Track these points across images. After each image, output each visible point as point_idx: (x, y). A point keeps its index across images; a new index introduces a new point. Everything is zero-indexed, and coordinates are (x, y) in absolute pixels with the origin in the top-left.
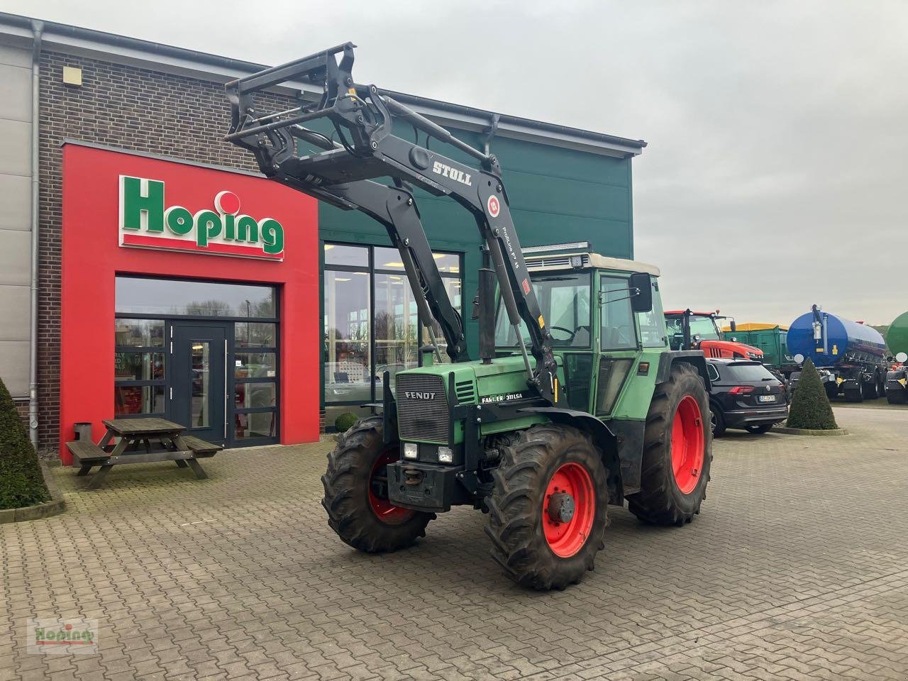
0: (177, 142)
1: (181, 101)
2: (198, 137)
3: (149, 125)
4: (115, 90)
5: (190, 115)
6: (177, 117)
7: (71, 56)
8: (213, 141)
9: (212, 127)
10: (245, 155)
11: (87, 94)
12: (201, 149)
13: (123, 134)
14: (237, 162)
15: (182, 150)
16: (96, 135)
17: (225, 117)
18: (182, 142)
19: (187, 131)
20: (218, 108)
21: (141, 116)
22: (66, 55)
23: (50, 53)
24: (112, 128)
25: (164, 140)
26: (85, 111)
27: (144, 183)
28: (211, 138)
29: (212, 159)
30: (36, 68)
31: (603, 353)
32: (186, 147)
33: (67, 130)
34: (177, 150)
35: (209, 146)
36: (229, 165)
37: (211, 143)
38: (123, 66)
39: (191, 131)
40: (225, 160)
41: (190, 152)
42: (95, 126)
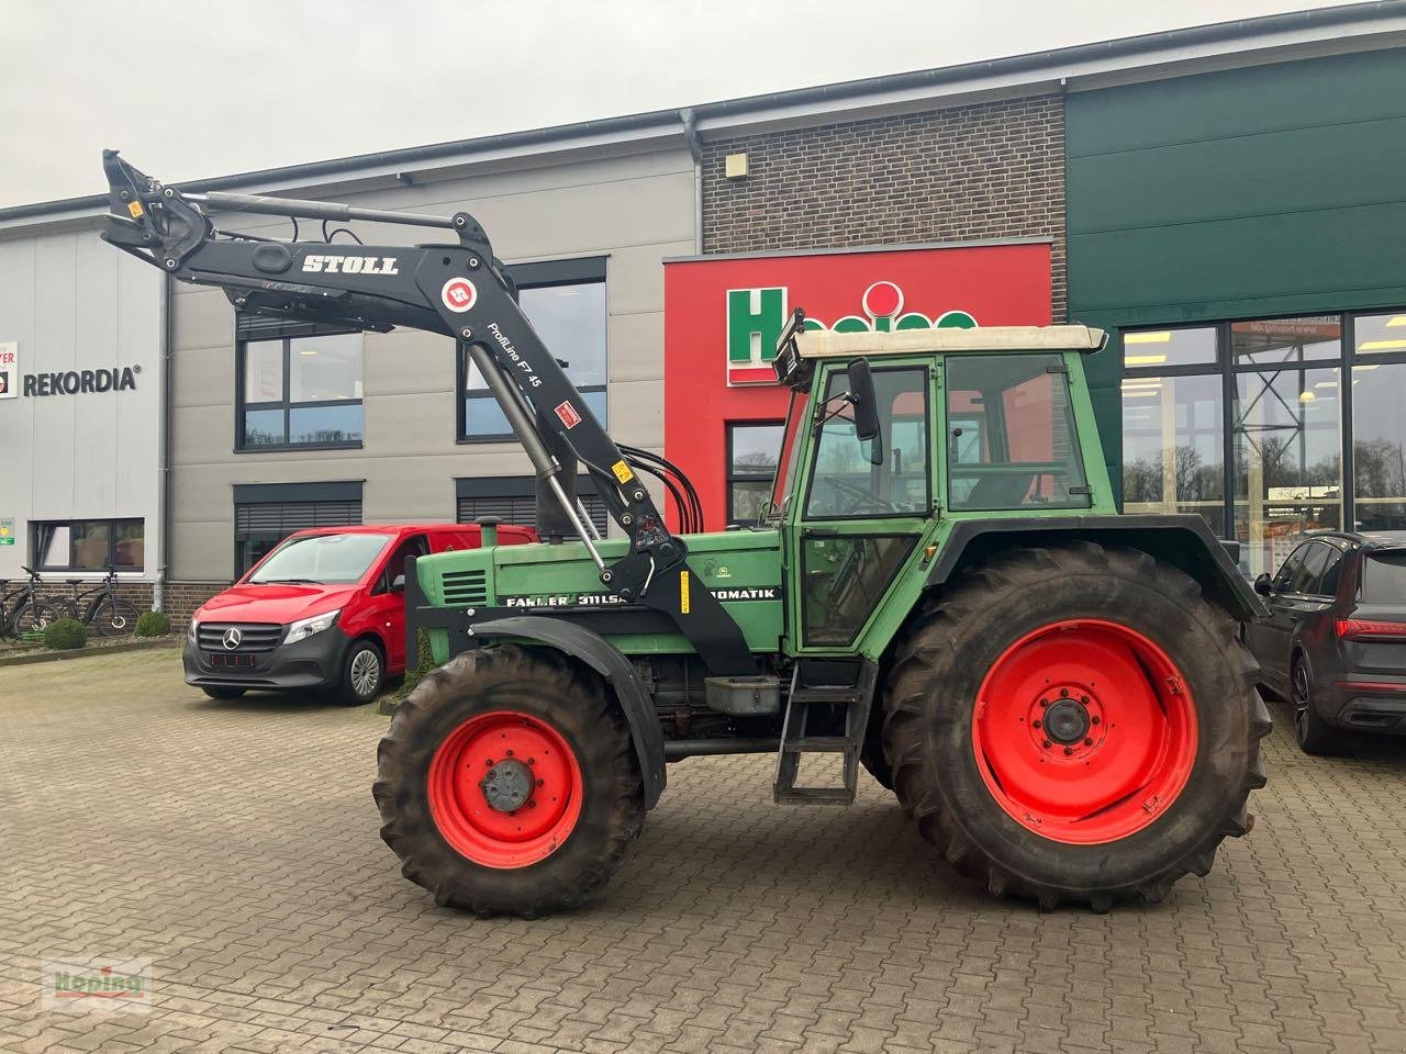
0: (871, 218)
1: (875, 157)
2: (900, 202)
3: (832, 204)
4: (790, 168)
5: (889, 173)
6: (869, 182)
7: (738, 140)
8: (922, 204)
9: (922, 181)
10: (974, 212)
11: (756, 184)
12: (905, 220)
13: (799, 226)
14: (960, 226)
15: (877, 229)
16: (767, 235)
17: (940, 160)
18: (877, 217)
19: (884, 198)
20: (930, 149)
21: (821, 193)
22: (731, 141)
23: (715, 143)
24: (785, 221)
25: (852, 220)
26: (754, 208)
27: (756, 294)
28: (920, 200)
29: (922, 230)
30: (698, 168)
31: (806, 524)
32: (884, 222)
33: (735, 239)
34: (871, 230)
35: (916, 213)
36: (892, 240)
37: (921, 206)
38: (798, 131)
39: (890, 197)
40: (943, 228)
41: (889, 228)
42: (766, 224)
